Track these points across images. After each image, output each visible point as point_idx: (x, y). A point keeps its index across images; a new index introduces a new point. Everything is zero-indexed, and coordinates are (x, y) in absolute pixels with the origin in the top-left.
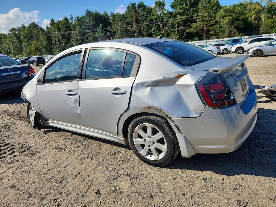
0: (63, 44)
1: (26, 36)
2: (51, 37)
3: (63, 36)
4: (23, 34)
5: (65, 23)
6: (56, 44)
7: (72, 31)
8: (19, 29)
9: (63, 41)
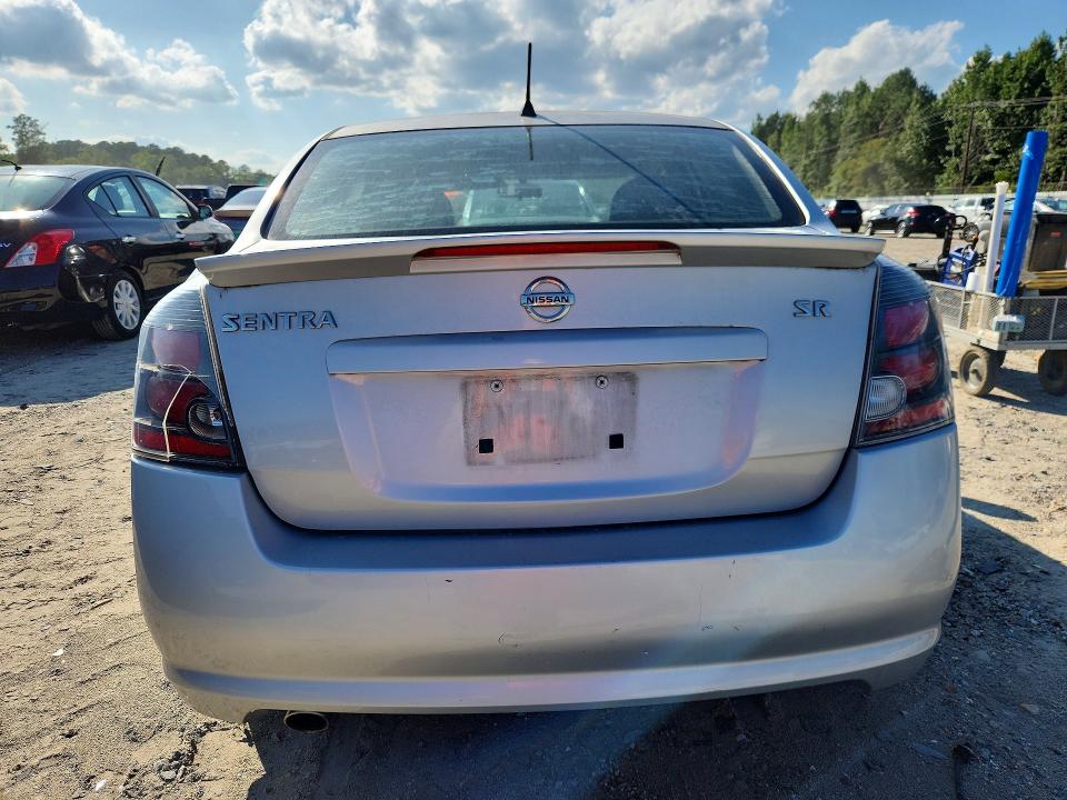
0: (987, 153)
1: (856, 124)
2: (950, 124)
3: (1000, 120)
4: (850, 115)
5: (1029, 64)
6: (958, 152)
7: (1051, 95)
8: (845, 98)
9: (994, 140)
